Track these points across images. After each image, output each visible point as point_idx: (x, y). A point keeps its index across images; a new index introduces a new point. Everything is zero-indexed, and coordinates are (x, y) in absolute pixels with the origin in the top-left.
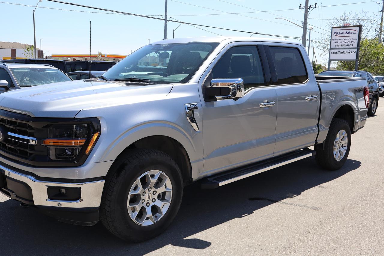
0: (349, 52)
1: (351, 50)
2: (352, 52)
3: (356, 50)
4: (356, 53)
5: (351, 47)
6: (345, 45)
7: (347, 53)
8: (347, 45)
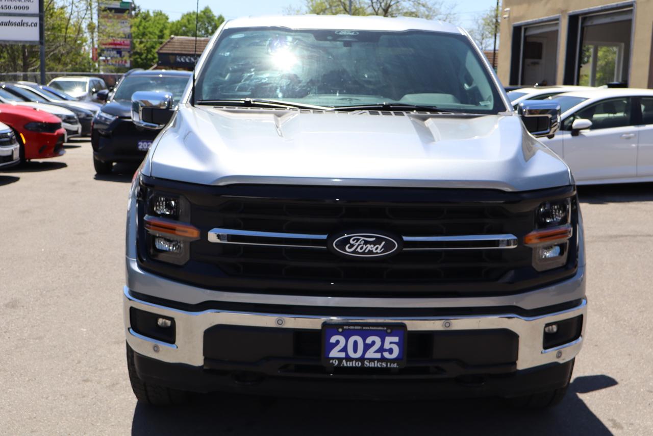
0: (22, 24)
1: (26, 19)
2: (29, 24)
3: (36, 20)
4: (38, 25)
5: (25, 11)
6: (9, 7)
7: (18, 24)
8: (16, 8)
